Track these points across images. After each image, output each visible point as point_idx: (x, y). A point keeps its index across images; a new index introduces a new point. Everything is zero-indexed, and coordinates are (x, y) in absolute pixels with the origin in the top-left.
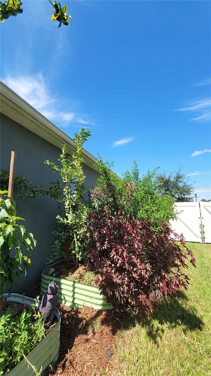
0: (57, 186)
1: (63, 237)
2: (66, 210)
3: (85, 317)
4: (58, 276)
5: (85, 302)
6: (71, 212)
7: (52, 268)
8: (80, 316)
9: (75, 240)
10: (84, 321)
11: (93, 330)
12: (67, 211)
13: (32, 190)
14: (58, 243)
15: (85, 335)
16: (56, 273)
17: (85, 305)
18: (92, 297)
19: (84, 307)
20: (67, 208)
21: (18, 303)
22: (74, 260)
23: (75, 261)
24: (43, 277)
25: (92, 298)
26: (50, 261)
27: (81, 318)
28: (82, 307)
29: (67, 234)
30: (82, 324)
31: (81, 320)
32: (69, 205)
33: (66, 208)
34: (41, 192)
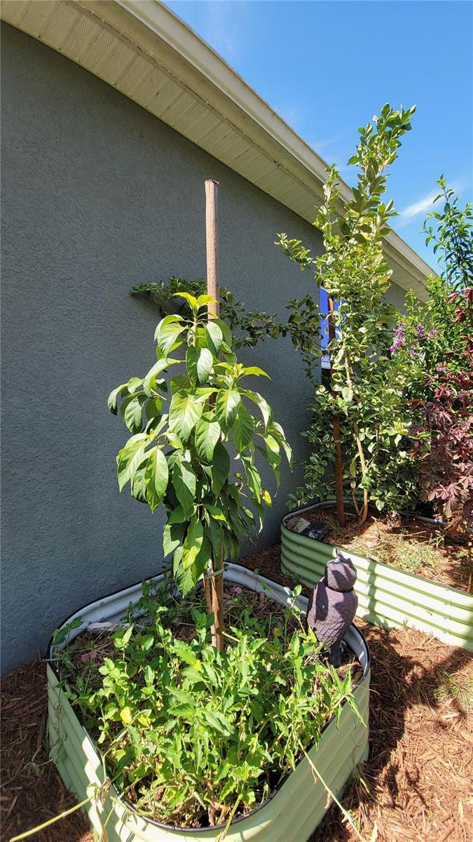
0: (308, 311)
1: (328, 447)
2: (335, 377)
3: (416, 657)
4: (323, 538)
5: (409, 618)
6: (349, 382)
7: (302, 519)
8: (400, 651)
9: (359, 457)
10: (418, 670)
11: (456, 704)
12: (339, 378)
13: (246, 327)
14: (317, 461)
15: (432, 710)
16: (316, 533)
17: (408, 625)
18: (432, 611)
19: (407, 628)
20: (337, 368)
21: (245, 587)
22: (356, 507)
23: (360, 509)
24: (285, 536)
25: (433, 613)
26: (299, 502)
27: (405, 658)
28: (398, 627)
29: (337, 441)
30: (411, 673)
31: (407, 664)
32: (342, 362)
33: (336, 371)
34: (268, 332)
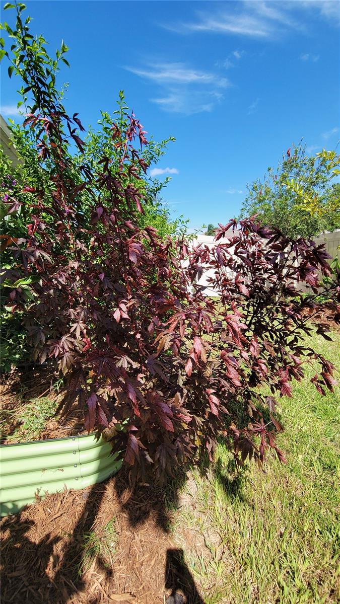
5: (40, 486)
8: (35, 536)
10: (58, 548)
11: (101, 563)
17: (41, 494)
18: (63, 466)
19: (40, 499)
25: (63, 469)
27: (42, 542)
30: (52, 559)
